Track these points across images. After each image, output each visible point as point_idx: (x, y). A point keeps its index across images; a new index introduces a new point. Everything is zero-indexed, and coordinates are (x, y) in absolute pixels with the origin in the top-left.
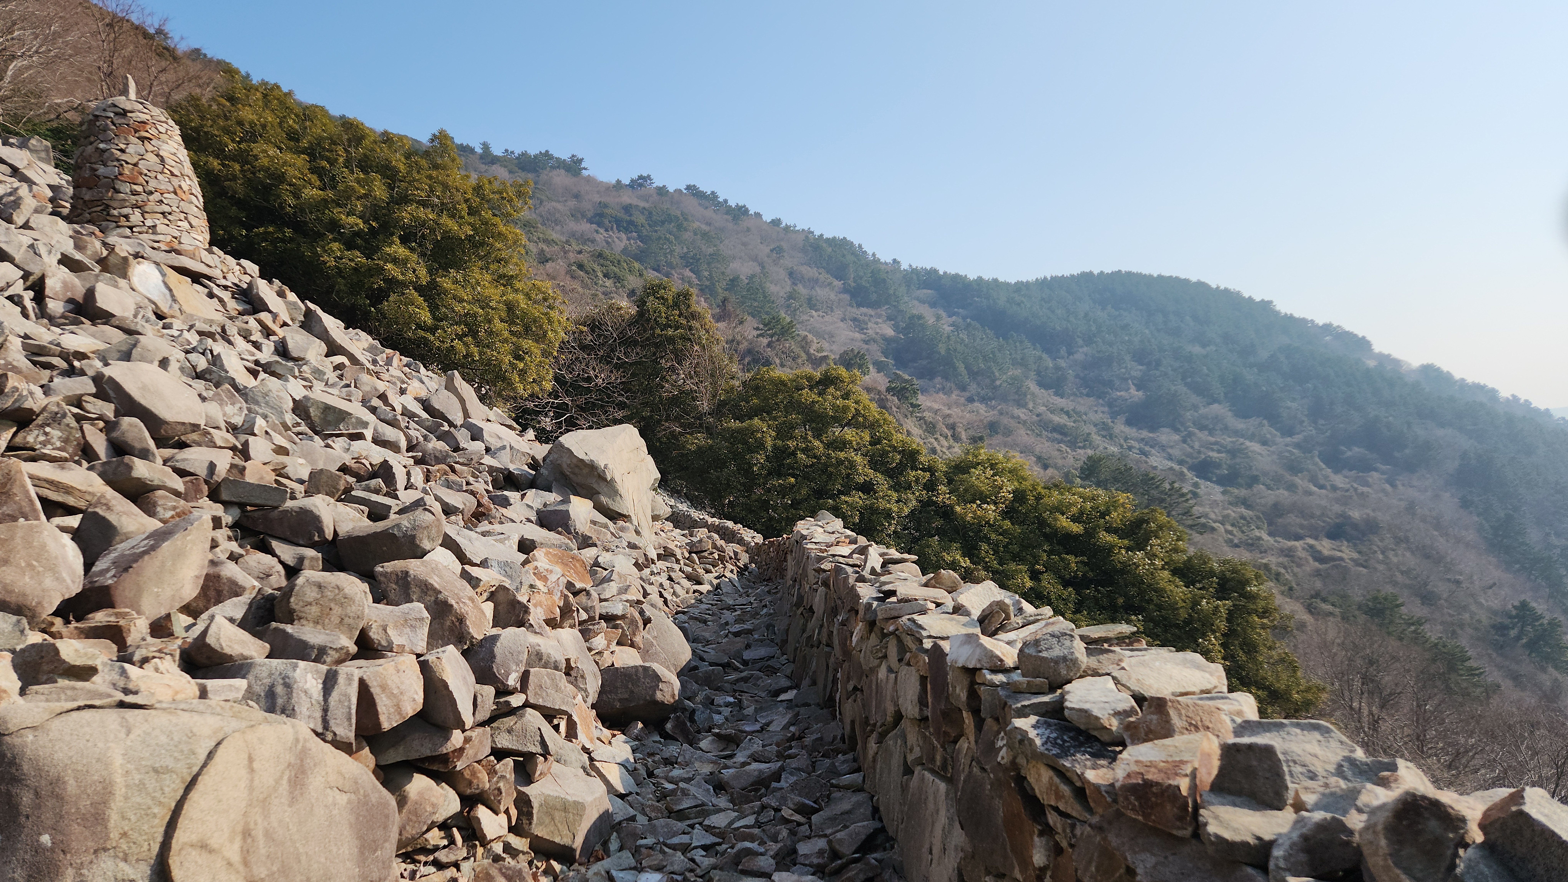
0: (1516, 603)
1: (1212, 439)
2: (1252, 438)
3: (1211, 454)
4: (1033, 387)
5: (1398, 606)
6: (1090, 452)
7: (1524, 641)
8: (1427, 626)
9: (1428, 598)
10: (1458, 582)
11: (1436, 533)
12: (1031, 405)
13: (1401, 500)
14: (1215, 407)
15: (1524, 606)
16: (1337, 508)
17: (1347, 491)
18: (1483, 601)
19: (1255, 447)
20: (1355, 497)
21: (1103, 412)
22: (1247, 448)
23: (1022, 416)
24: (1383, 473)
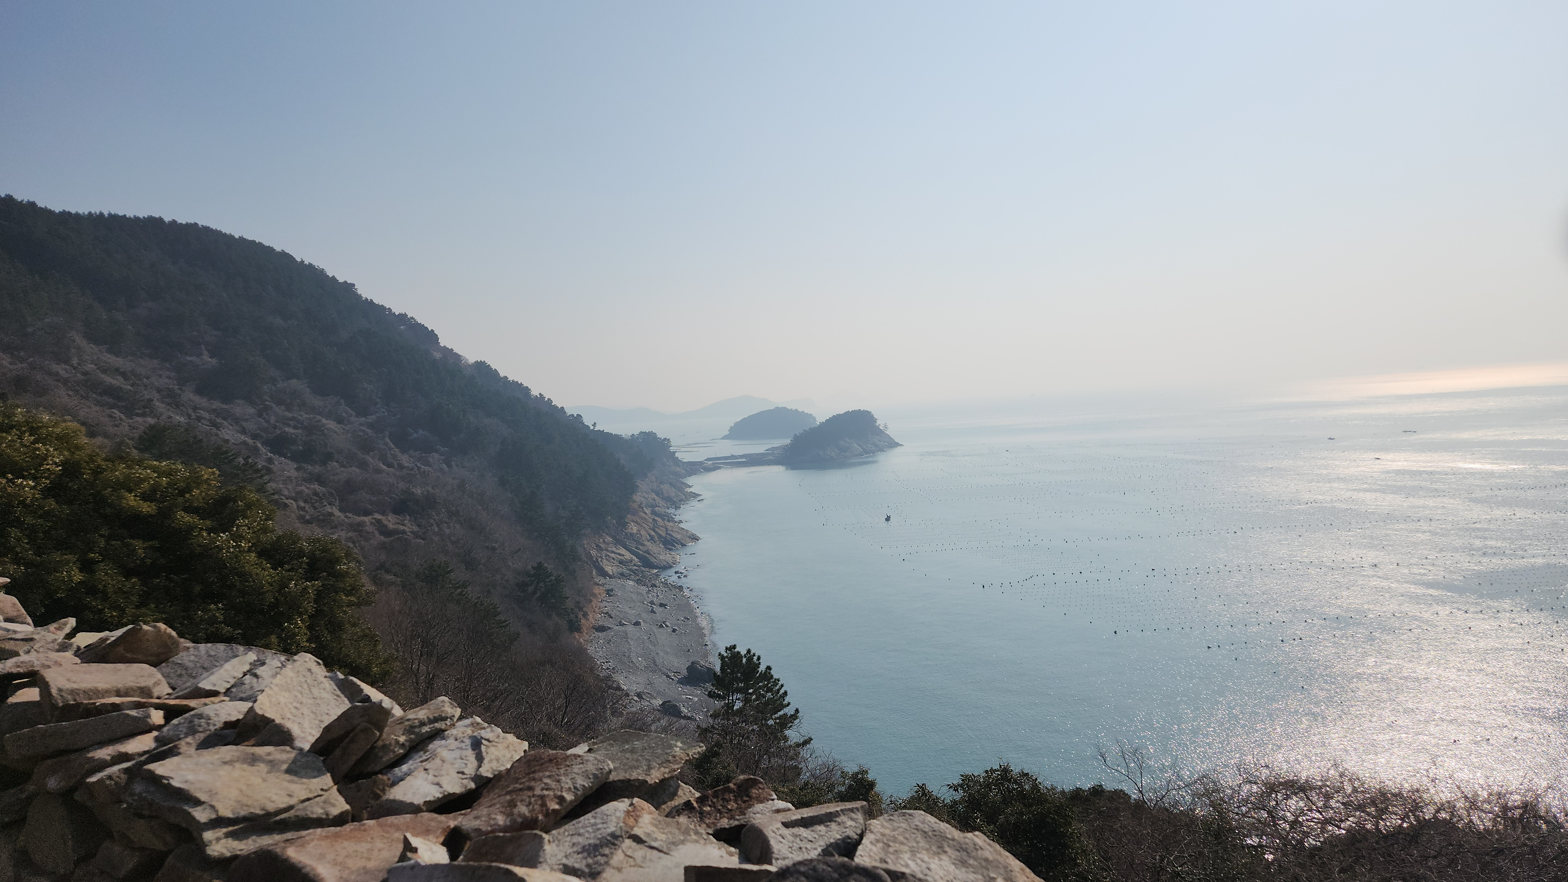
0: (535, 565)
1: (290, 415)
2: (328, 416)
3: (287, 429)
4: (79, 340)
5: (449, 572)
6: (151, 421)
7: (538, 595)
8: (469, 588)
9: (470, 564)
10: (494, 549)
11: (480, 508)
12: (75, 361)
13: (454, 478)
14: (294, 381)
15: (540, 566)
16: (402, 485)
17: (412, 469)
18: (510, 564)
19: (331, 424)
20: (418, 476)
21: (169, 377)
22: (323, 425)
23: (62, 372)
24: (441, 455)
